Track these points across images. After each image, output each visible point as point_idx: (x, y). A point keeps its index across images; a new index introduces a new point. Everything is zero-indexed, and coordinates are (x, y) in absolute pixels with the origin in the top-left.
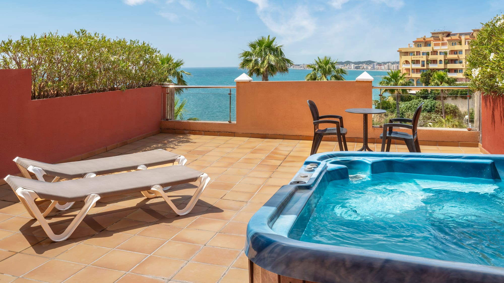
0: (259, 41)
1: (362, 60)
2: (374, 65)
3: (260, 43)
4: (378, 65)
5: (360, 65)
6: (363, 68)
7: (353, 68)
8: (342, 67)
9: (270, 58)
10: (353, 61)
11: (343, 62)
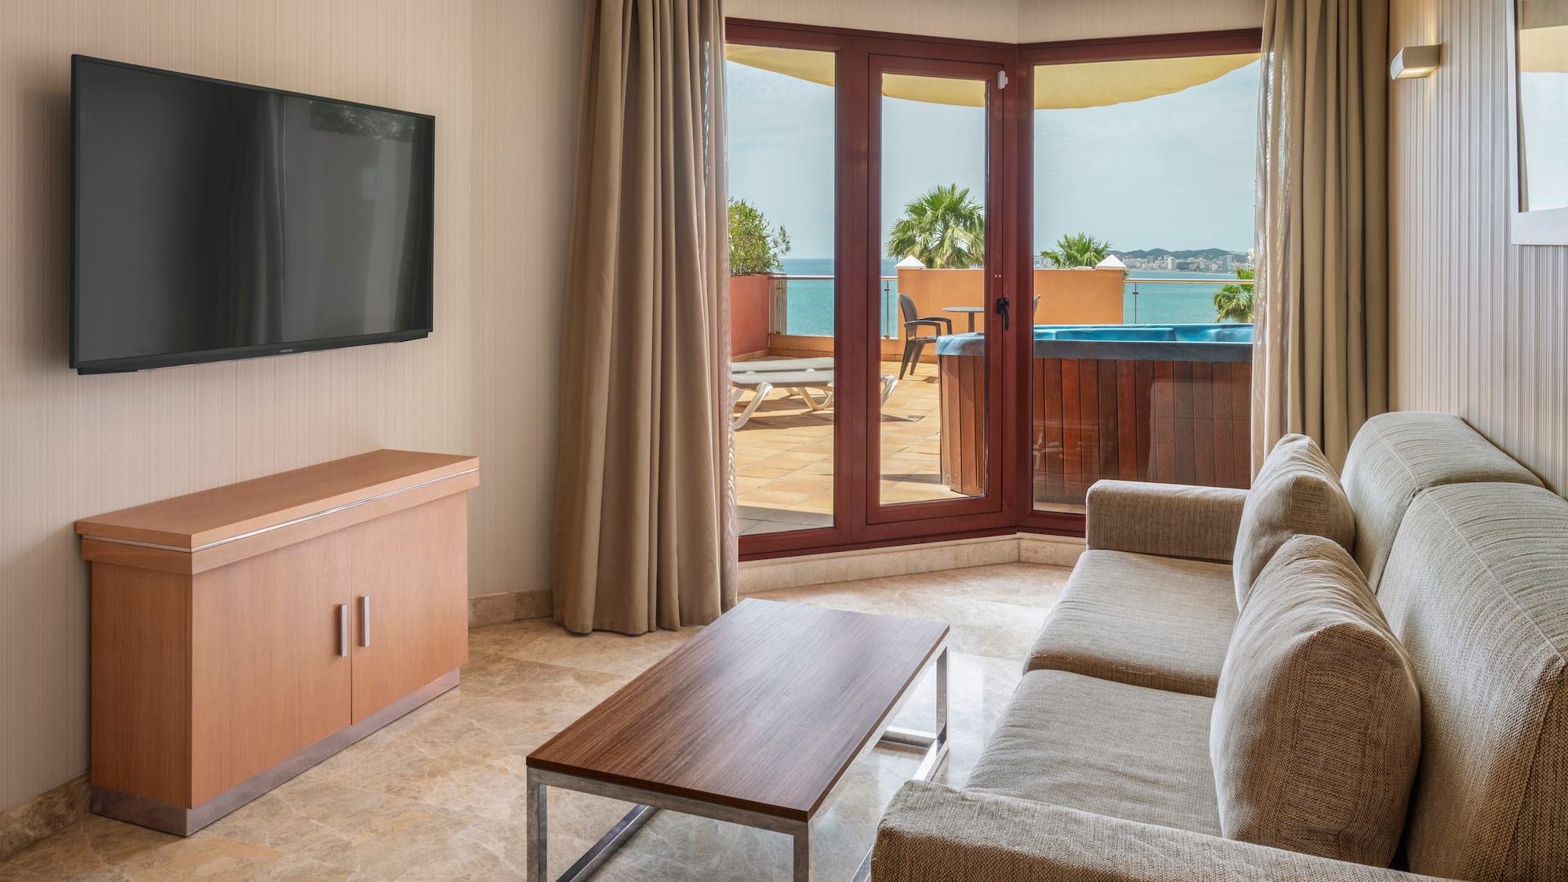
0: (931, 197)
1: (1194, 248)
2: (1225, 261)
3: (934, 201)
4: (1238, 261)
5: (1189, 260)
6: (1198, 267)
7: (1170, 267)
8: (1143, 265)
9: (955, 233)
10: (1171, 250)
11: (1146, 251)
